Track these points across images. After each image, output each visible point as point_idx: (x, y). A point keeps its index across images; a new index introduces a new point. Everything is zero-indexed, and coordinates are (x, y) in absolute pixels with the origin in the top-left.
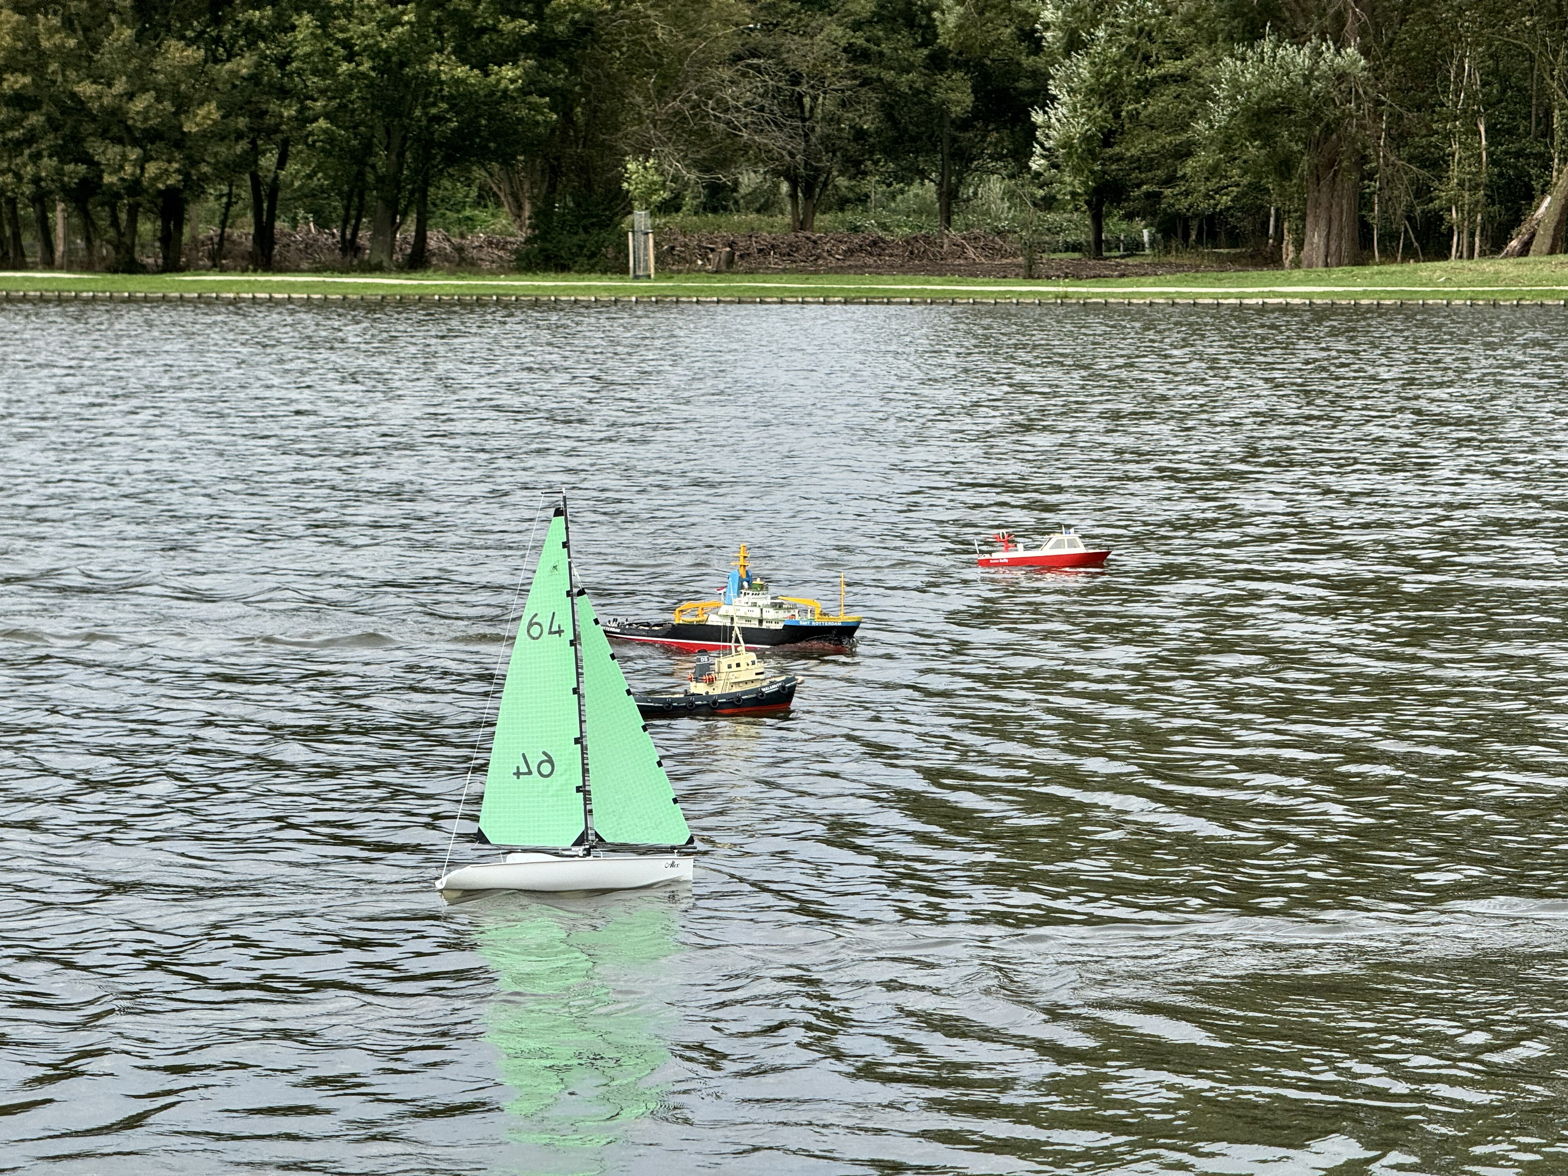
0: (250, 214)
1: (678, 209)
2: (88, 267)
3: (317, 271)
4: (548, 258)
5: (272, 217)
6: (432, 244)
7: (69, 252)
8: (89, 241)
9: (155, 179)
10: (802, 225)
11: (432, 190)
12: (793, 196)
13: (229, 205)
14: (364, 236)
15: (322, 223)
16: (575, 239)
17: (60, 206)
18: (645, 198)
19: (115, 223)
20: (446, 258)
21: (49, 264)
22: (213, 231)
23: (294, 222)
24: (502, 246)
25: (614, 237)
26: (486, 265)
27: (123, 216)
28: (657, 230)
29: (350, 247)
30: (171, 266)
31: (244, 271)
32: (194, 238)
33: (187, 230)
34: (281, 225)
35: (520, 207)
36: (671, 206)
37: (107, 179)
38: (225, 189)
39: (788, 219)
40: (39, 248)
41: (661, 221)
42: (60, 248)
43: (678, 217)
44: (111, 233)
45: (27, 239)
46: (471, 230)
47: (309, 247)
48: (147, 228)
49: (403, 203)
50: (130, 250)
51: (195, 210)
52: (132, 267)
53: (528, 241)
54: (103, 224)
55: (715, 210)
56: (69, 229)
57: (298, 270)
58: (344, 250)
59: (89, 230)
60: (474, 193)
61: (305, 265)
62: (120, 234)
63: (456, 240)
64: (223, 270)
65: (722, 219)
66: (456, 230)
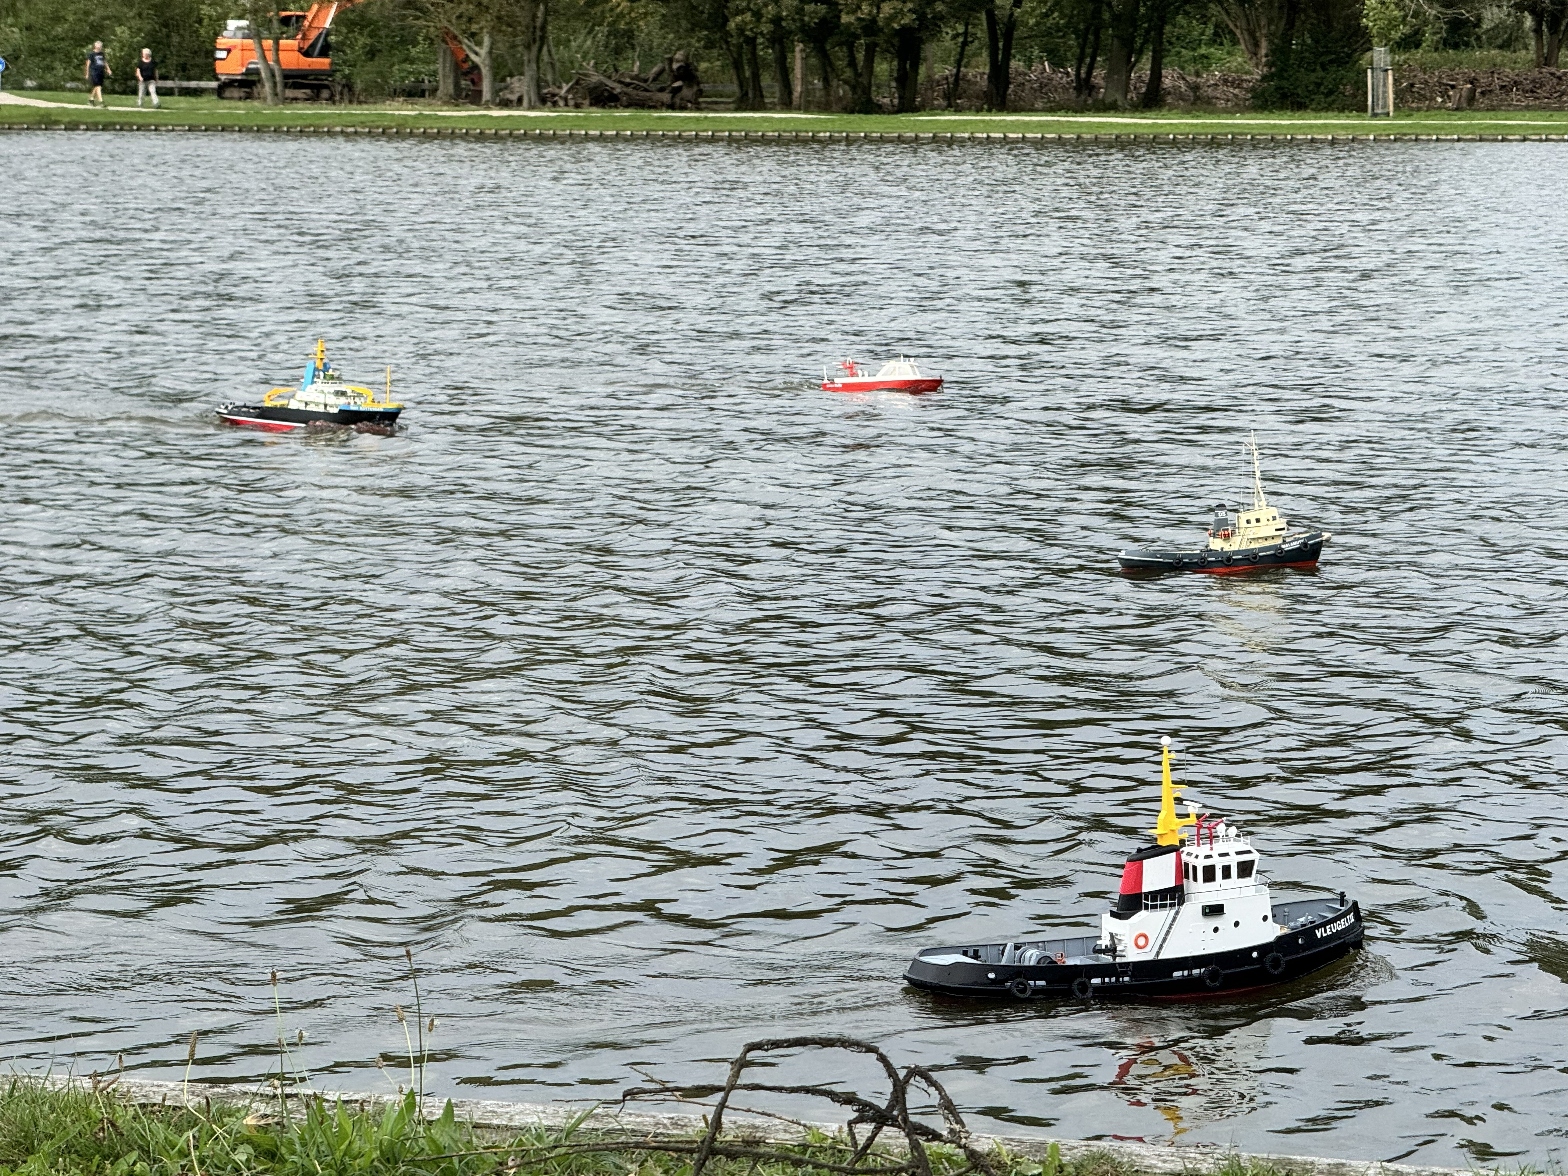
0: (985, 54)
1: (1418, 46)
2: (825, 107)
3: (1051, 110)
4: (1284, 96)
5: (1008, 57)
6: (1167, 82)
7: (806, 92)
8: (826, 81)
9: (890, 19)
10: (1547, 60)
11: (1168, 28)
12: (1538, 31)
13: (965, 44)
14: (1099, 75)
15: (1057, 63)
16: (1313, 77)
17: (799, 47)
18: (1384, 36)
19: (852, 63)
20: (1181, 97)
21: (787, 104)
22: (948, 70)
23: (1029, 62)
24: (1237, 83)
25: (1351, 75)
26: (1221, 104)
27: (860, 56)
28: (1397, 67)
29: (1084, 85)
30: (907, 106)
31: (979, 110)
32: (930, 78)
33: (922, 70)
34: (1016, 64)
35: (1257, 45)
36: (1410, 42)
37: (845, 19)
38: (961, 29)
39: (1532, 55)
40: (777, 89)
41: (1401, 57)
42: (798, 89)
43: (1419, 54)
44: (848, 73)
45: (766, 79)
46: (1207, 68)
47: (1043, 87)
48: (883, 68)
49: (1139, 41)
50: (867, 90)
51: (931, 50)
52: (869, 107)
53: (1264, 78)
54: (840, 64)
55: (1456, 47)
56: (807, 69)
57: (1032, 110)
58: (1078, 89)
59: (827, 70)
60: (1210, 31)
61: (1039, 105)
62: (858, 75)
63: (1191, 79)
64: (959, 110)
65: (1463, 55)
66: (1191, 68)
